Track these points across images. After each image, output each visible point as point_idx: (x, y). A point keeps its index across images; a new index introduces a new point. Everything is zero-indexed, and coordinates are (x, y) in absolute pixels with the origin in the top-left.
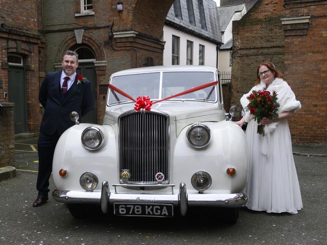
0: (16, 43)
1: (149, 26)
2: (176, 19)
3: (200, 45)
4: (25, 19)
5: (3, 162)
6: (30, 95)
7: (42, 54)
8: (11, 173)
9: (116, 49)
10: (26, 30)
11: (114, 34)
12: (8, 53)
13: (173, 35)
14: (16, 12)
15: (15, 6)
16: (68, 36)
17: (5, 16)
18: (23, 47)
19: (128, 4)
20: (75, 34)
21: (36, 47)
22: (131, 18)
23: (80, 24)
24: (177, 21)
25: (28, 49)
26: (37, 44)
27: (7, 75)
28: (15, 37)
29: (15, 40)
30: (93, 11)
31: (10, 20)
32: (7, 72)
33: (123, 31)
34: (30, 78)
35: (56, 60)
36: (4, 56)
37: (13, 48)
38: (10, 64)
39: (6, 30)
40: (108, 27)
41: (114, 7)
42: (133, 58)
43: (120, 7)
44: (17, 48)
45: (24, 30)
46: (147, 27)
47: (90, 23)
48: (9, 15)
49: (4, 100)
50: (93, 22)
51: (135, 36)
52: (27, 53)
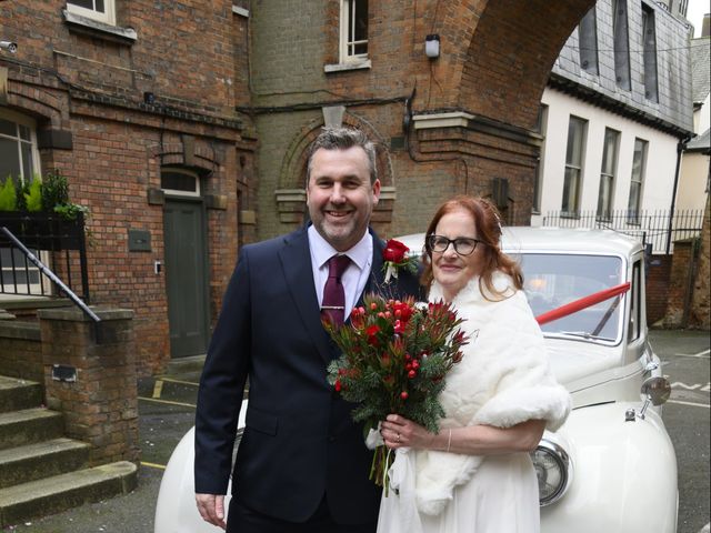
0: (182, 141)
1: (502, 96)
2: (582, 73)
3: (637, 139)
4: (203, 78)
5: (109, 451)
6: (216, 267)
7: (248, 167)
8: (124, 482)
9: (419, 156)
10: (206, 108)
11: (414, 118)
12: (163, 166)
13: (572, 116)
14: (180, 62)
15: (180, 46)
16: (308, 123)
17: (154, 72)
18: (198, 152)
19: (452, 40)
20: (323, 117)
21: (231, 152)
22: (458, 75)
23: (338, 92)
24: (584, 79)
25: (210, 155)
26: (232, 142)
27: (160, 220)
28: (178, 127)
29: (180, 134)
30: (368, 58)
31: (167, 82)
32: (160, 214)
33: (437, 111)
34: (218, 228)
35: (279, 183)
36: (152, 174)
37: (175, 154)
38: (168, 192)
39: (157, 109)
40: (402, 100)
41: (418, 47)
42: (457, 181)
43: (432, 47)
44: (183, 154)
45: (200, 107)
46: (498, 100)
47: (360, 90)
48: (163, 70)
49: (154, 280)
50: (367, 88)
51: (465, 124)
52: (208, 166)
